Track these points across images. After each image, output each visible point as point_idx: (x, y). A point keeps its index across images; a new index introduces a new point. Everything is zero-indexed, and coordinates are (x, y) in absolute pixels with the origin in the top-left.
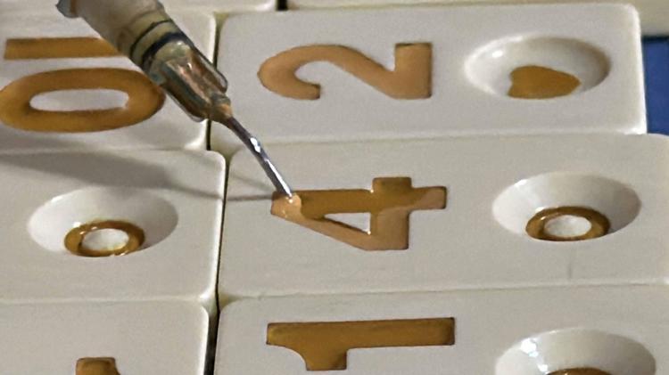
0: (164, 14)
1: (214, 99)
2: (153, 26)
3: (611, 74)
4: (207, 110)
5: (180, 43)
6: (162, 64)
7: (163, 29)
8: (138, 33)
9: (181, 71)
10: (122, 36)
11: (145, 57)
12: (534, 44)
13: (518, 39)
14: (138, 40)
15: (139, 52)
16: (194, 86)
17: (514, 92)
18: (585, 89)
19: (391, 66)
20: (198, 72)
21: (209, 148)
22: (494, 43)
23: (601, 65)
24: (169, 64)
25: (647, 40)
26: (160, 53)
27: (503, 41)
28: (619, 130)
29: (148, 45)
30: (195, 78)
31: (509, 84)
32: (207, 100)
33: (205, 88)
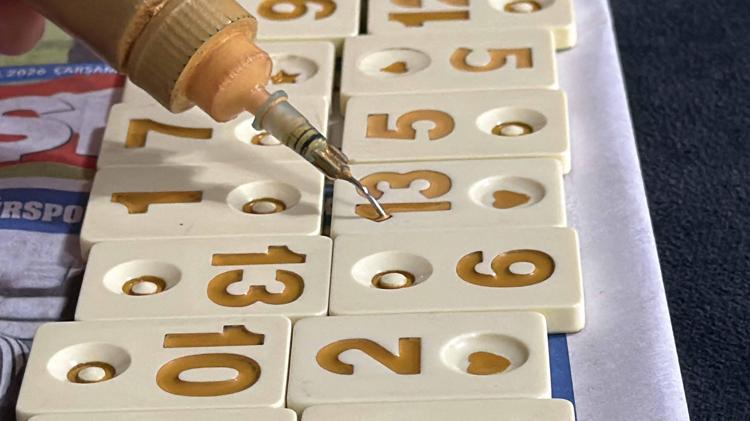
0: (310, 125)
1: (342, 167)
2: (306, 132)
3: (530, 359)
4: (339, 174)
5: (320, 140)
6: (312, 151)
7: (311, 133)
8: (298, 136)
9: (323, 154)
10: (289, 138)
11: (302, 149)
12: (485, 338)
13: (473, 335)
14: (298, 140)
15: (300, 145)
16: (331, 161)
17: (470, 371)
18: (513, 369)
19: (397, 353)
20: (332, 154)
21: (286, 407)
22: (457, 339)
23: (524, 353)
24: (316, 151)
25: (550, 335)
26: (310, 146)
27: (465, 336)
28: (534, 396)
29: (304, 141)
30: (331, 158)
31: (467, 364)
32: (339, 169)
33: (337, 163)
